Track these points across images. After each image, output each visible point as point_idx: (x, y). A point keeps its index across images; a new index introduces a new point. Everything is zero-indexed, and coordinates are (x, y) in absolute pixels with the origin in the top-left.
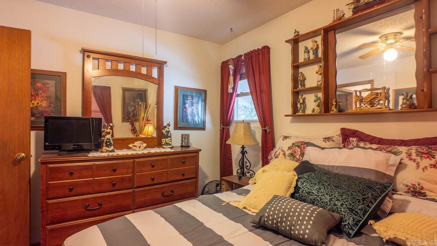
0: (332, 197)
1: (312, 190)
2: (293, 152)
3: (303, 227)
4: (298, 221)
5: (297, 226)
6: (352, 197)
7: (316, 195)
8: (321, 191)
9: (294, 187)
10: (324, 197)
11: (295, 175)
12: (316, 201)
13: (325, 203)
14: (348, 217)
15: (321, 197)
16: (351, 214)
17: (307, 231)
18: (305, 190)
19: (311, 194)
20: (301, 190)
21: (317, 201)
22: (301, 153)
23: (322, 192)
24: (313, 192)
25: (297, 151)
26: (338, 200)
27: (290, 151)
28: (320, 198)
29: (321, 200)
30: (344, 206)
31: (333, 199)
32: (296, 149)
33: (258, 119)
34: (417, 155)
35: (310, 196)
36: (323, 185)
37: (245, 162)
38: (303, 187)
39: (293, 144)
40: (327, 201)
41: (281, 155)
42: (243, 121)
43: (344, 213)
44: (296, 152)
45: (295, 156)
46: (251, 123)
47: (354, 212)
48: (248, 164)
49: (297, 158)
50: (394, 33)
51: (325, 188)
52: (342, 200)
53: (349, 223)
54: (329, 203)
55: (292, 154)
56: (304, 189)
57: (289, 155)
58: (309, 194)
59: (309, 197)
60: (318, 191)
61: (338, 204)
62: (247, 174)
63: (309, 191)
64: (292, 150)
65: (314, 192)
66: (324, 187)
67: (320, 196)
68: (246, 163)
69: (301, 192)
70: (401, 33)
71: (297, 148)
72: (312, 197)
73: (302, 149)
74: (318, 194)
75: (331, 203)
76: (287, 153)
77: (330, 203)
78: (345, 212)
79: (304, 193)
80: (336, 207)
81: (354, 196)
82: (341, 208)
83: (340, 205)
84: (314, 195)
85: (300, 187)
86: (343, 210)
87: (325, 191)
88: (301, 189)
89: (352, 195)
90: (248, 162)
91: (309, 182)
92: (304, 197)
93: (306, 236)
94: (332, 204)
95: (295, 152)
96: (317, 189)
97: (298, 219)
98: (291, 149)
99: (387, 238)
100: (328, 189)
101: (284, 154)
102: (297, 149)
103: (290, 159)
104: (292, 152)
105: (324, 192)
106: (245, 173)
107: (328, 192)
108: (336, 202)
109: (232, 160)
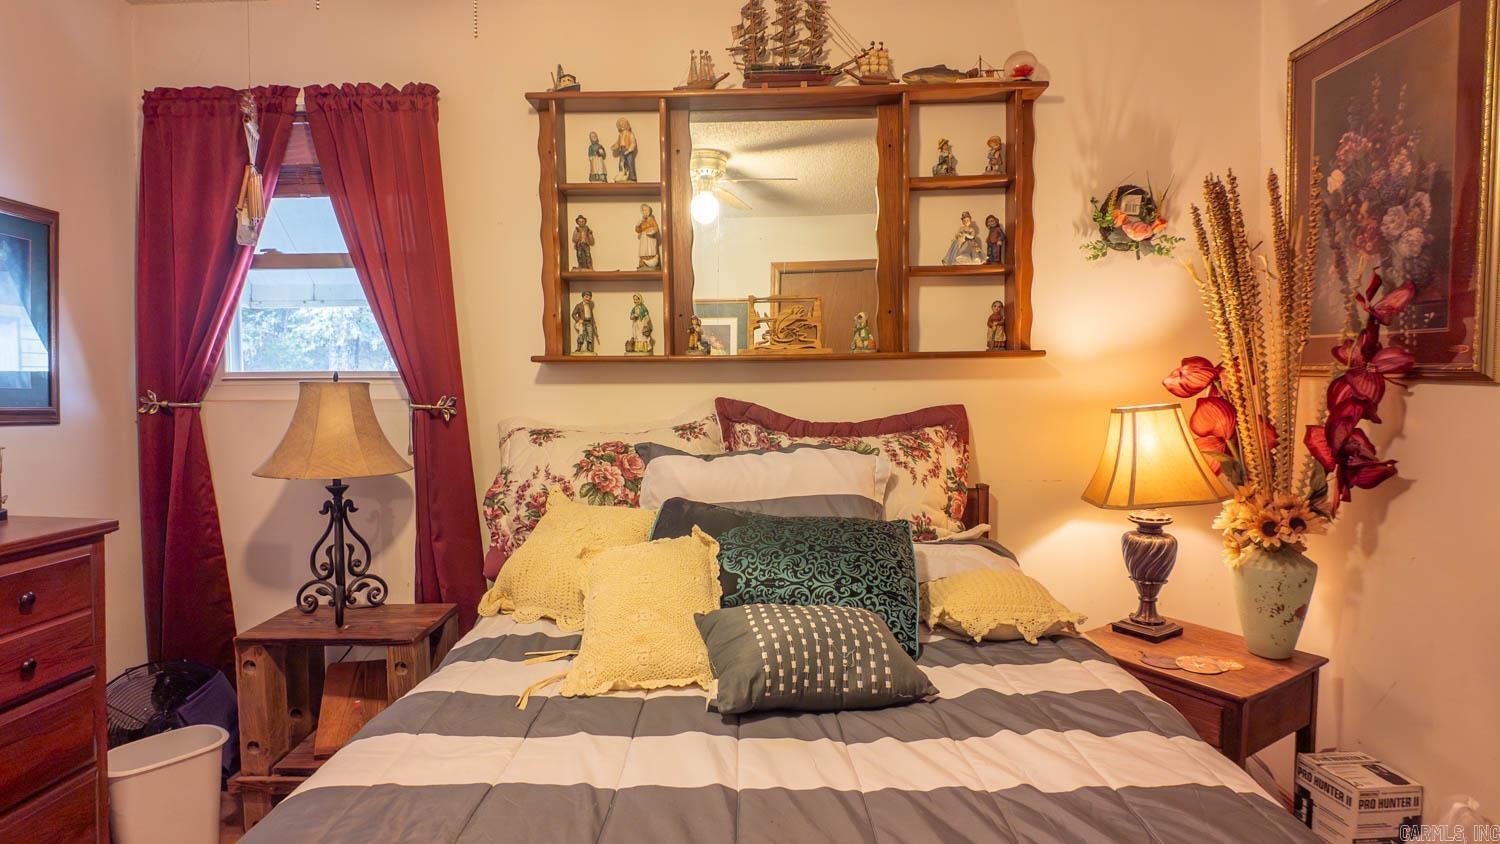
0: (837, 577)
1: (775, 574)
2: (597, 481)
3: (873, 664)
4: (855, 653)
5: (855, 667)
6: (878, 564)
7: (792, 583)
8: (803, 570)
9: (718, 578)
10: (817, 584)
11: (707, 544)
12: (800, 598)
13: (826, 595)
14: (894, 614)
15: (810, 584)
16: (896, 606)
17: (887, 670)
18: (756, 578)
19: (776, 583)
20: (741, 583)
21: (804, 598)
22: (625, 480)
23: (807, 570)
24: (779, 576)
25: (611, 474)
26: (855, 580)
27: (584, 479)
28: (809, 588)
29: (811, 592)
30: (876, 591)
31: (843, 581)
32: (606, 470)
33: (396, 370)
34: (906, 454)
35: (777, 590)
36: (797, 552)
37: (346, 547)
38: (743, 572)
39: (589, 454)
40: (830, 589)
41: (556, 495)
42: (336, 378)
43: (882, 608)
44: (610, 477)
45: (607, 492)
46: (370, 387)
47: (899, 598)
48: (359, 553)
49: (616, 498)
50: (716, 151)
51: (807, 560)
52: (864, 577)
53: (902, 628)
54: (836, 593)
55: (594, 485)
56: (749, 577)
57: (585, 489)
58: (773, 586)
59: (773, 593)
60: (795, 572)
61: (859, 591)
62: (356, 595)
63: (767, 576)
64: (590, 474)
65: (784, 576)
66: (804, 556)
67: (805, 584)
68: (351, 548)
69: (743, 586)
70: (727, 155)
71: (606, 465)
72: (783, 590)
73: (627, 466)
74: (796, 577)
75: (844, 593)
76: (577, 485)
77: (840, 592)
78: (884, 604)
79: (755, 588)
80: (857, 599)
81: (882, 562)
82: (870, 598)
83: (865, 592)
84: (788, 583)
85: (734, 572)
86: (875, 600)
87: (810, 566)
88: (739, 580)
89: (876, 562)
90: (359, 543)
91: (755, 554)
92: (758, 596)
93: (888, 684)
94: (846, 594)
95: (606, 478)
96: (788, 565)
97: (851, 646)
98: (588, 471)
99: (985, 632)
100: (816, 558)
101: (566, 489)
102: (609, 468)
103: (591, 503)
104: (593, 479)
105: (810, 569)
106: (350, 591)
107: (822, 567)
108: (854, 587)
109: (221, 552)
